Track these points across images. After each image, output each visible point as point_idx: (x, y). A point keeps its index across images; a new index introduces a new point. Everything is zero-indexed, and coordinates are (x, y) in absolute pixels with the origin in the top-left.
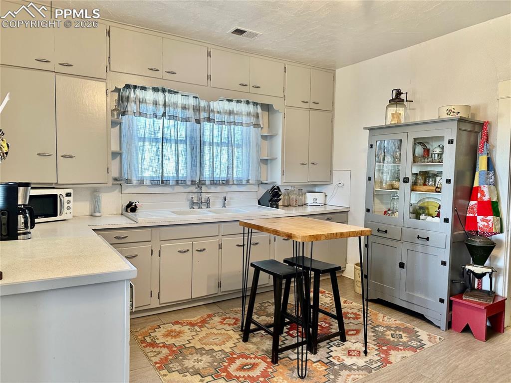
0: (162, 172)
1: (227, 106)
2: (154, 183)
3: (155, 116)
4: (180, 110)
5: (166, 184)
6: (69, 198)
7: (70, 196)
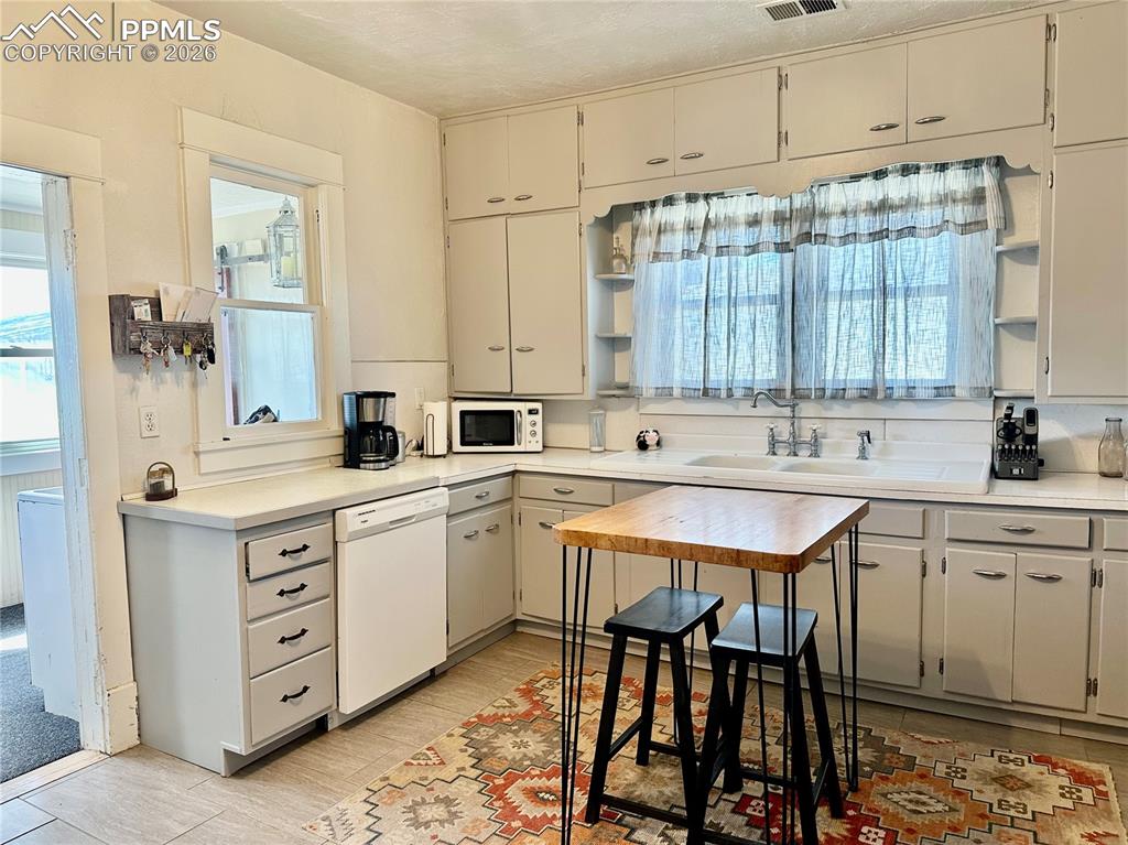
0: (706, 371)
1: (868, 191)
2: (688, 394)
3: (687, 254)
4: (742, 229)
5: (714, 397)
6: (533, 417)
7: (537, 413)
